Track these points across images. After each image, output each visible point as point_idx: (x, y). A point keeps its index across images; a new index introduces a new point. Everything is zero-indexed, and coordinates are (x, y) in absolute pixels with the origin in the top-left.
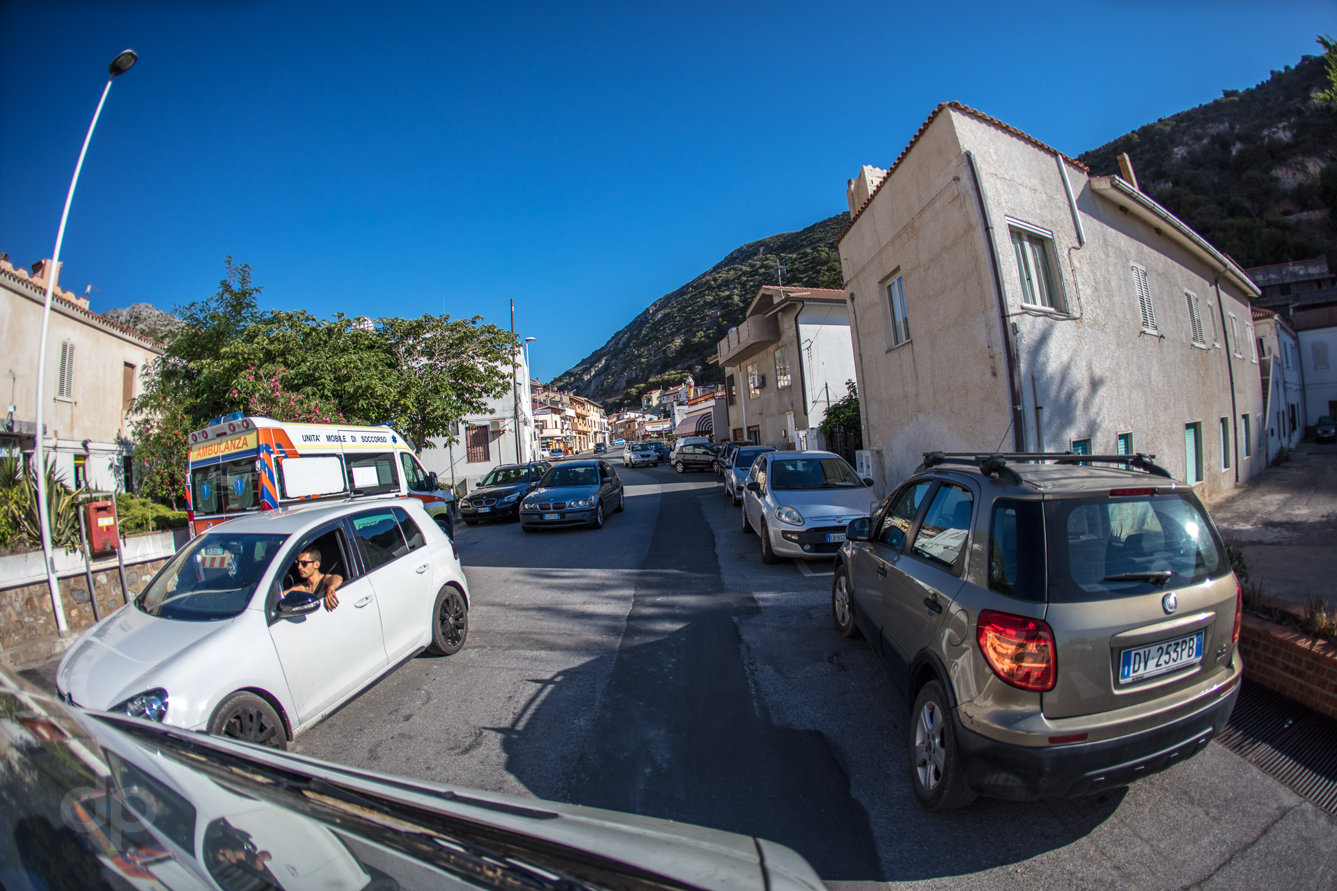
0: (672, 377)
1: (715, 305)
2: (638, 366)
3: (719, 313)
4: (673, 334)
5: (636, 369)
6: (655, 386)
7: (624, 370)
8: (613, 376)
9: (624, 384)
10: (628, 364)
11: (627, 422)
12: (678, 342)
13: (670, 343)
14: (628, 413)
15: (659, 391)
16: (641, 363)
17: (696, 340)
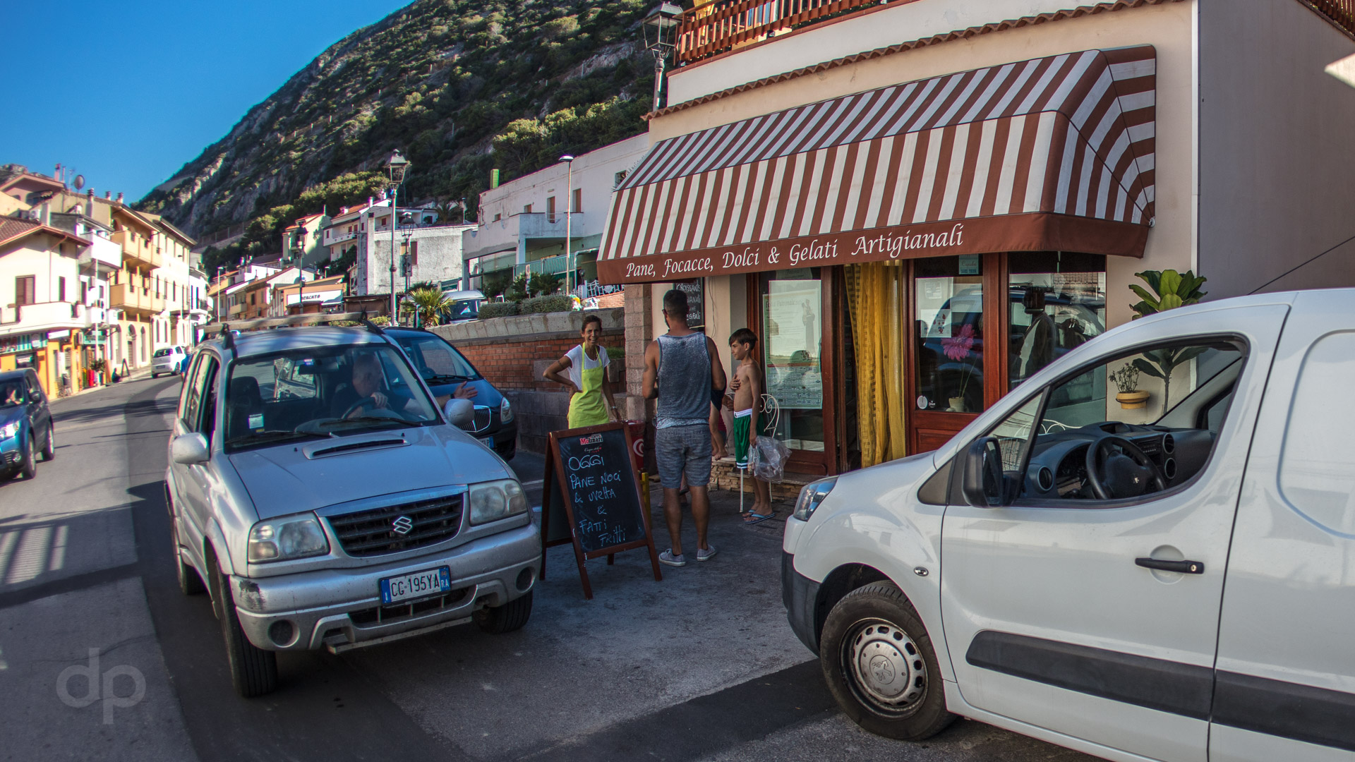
0: (349, 186)
1: (452, 42)
2: (284, 168)
3: (457, 57)
4: (359, 101)
5: (277, 175)
6: (313, 207)
7: (255, 177)
8: (233, 191)
9: (251, 208)
10: (263, 166)
11: (248, 290)
12: (367, 115)
13: (350, 117)
14: (254, 268)
15: (319, 219)
16: (289, 161)
17: (405, 109)
